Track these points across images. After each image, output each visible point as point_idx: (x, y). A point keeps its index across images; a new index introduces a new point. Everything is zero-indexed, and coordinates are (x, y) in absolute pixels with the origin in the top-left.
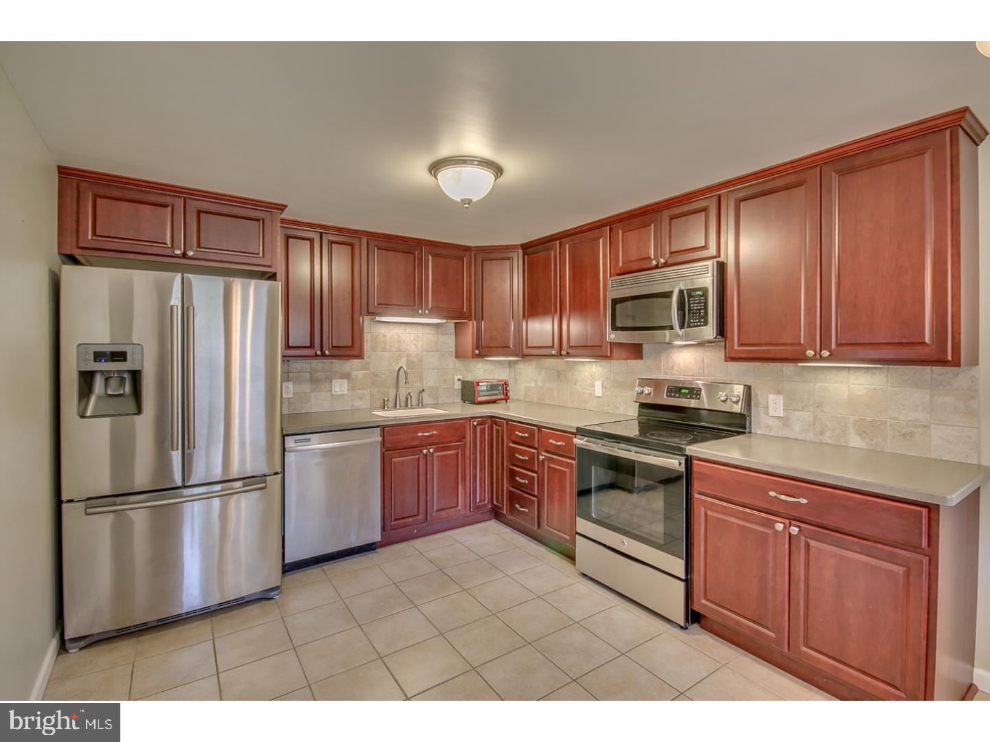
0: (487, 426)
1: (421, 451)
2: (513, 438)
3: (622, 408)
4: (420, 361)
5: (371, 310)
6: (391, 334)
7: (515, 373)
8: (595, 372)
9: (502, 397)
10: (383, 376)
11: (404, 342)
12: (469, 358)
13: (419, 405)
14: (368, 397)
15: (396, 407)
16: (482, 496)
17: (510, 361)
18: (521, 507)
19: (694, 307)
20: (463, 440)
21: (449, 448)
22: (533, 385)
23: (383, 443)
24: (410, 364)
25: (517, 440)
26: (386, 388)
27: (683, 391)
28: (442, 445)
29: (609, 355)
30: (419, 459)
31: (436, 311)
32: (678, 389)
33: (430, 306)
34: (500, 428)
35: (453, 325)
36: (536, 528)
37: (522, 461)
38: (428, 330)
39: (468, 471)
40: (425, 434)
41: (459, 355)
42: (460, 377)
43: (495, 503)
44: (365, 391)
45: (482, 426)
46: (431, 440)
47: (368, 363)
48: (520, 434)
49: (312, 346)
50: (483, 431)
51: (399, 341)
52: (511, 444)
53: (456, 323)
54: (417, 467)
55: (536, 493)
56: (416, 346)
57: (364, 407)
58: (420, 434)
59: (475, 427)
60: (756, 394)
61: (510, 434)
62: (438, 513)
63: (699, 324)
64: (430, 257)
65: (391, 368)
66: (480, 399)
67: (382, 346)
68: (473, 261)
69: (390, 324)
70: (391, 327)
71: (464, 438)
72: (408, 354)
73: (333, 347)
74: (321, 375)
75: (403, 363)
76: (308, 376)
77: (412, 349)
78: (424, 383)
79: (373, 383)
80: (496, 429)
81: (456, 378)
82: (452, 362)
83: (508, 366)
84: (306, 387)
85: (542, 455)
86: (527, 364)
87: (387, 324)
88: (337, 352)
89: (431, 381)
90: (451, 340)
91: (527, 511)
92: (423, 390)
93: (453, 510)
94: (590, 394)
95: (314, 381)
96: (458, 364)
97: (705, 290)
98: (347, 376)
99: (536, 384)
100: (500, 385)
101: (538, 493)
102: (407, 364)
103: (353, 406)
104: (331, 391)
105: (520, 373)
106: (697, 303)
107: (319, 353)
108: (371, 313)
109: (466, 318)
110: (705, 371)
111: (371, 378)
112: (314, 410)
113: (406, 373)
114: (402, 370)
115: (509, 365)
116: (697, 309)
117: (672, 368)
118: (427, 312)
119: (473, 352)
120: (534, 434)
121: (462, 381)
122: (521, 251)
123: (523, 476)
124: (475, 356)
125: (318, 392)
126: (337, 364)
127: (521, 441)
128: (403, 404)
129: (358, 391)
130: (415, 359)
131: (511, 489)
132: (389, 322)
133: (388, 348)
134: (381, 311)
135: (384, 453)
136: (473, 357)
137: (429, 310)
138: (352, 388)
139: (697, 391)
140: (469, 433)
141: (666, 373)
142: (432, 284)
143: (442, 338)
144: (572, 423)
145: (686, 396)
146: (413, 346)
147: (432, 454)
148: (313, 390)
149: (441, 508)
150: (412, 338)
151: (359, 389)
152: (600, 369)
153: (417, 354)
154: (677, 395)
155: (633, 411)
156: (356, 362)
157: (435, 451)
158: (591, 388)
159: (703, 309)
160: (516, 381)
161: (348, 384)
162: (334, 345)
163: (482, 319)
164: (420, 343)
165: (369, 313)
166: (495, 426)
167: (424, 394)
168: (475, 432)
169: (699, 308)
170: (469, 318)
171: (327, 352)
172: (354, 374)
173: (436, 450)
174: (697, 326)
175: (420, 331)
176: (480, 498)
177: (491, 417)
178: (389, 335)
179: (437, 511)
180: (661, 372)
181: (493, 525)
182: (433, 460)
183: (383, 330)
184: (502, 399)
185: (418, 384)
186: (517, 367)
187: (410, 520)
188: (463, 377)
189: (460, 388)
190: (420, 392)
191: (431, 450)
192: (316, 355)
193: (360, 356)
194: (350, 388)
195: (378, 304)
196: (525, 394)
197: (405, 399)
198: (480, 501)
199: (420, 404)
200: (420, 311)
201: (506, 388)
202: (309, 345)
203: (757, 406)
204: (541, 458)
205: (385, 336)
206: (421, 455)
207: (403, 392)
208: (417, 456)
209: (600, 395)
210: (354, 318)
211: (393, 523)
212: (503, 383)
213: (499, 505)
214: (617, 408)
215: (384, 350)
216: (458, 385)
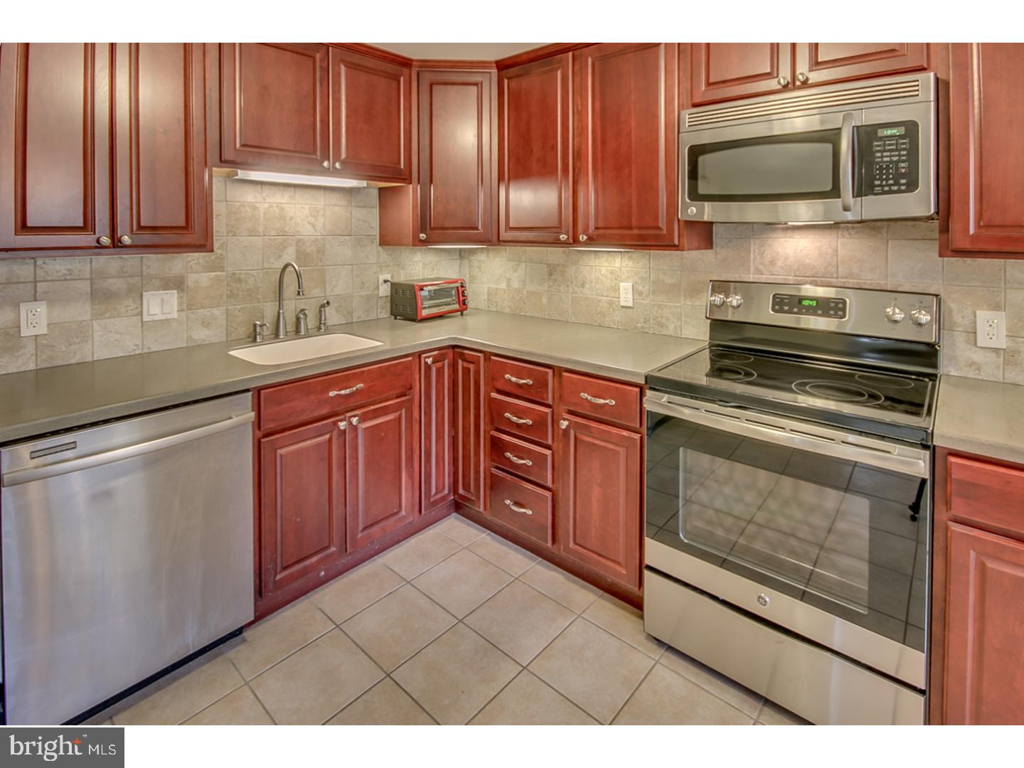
0: (446, 361)
1: (335, 423)
2: (499, 385)
3: (671, 327)
4: (321, 251)
5: (228, 155)
6: (267, 205)
7: (471, 267)
8: (620, 269)
9: (457, 307)
10: (251, 281)
11: (291, 219)
12: (408, 245)
13: (319, 328)
14: (222, 321)
15: (277, 335)
16: (439, 482)
17: (460, 250)
18: (517, 504)
19: (882, 157)
20: (408, 392)
21: (385, 411)
22: (503, 286)
23: (258, 424)
24: (302, 256)
25: (507, 389)
26: (259, 302)
27: (806, 303)
28: (372, 408)
29: (676, 242)
30: (330, 440)
31: (353, 166)
32: (797, 301)
33: (343, 155)
34: (472, 367)
35: (376, 193)
36: (549, 544)
37: (519, 426)
38: (334, 198)
39: (416, 446)
40: (343, 392)
41: (385, 241)
42: (388, 277)
43: (461, 491)
44: (215, 311)
45: (439, 364)
46: (353, 403)
47: (221, 257)
48: (514, 379)
49: (88, 225)
50: (440, 372)
51: (282, 217)
52: (494, 395)
53: (380, 189)
54: (326, 455)
55: (549, 484)
56: (314, 226)
57: (214, 340)
58: (332, 394)
59: (428, 367)
60: (951, 311)
61: (492, 379)
62: (366, 532)
63: (895, 188)
64: (343, 68)
65: (266, 265)
66: (425, 313)
67: (250, 225)
68: (414, 84)
69: (265, 188)
70: (267, 191)
71: (411, 388)
72: (299, 241)
73: (140, 228)
74: (117, 284)
75: (289, 256)
76: (85, 287)
77: (306, 230)
78: (328, 290)
79: (232, 295)
80: (463, 367)
81: (382, 278)
82: (375, 252)
83: (458, 257)
84: (80, 312)
85: (564, 419)
86: (491, 255)
87: (259, 186)
88: (147, 238)
89: (339, 284)
90: (373, 217)
91: (530, 512)
92: (328, 303)
93: (392, 520)
94: (610, 303)
95: (101, 297)
96: (384, 255)
97: (911, 129)
98: (178, 284)
99: (509, 285)
100: (452, 288)
101: (553, 483)
102: (298, 259)
103: (189, 338)
104: (141, 314)
105: (479, 267)
106: (889, 151)
107: (106, 240)
108: (227, 162)
109: (404, 180)
110: (840, 269)
111: (228, 285)
112: (101, 354)
113: (298, 276)
114: (290, 269)
115: (460, 256)
116: (891, 162)
117: (772, 262)
118: (338, 165)
119: (415, 237)
120: (546, 381)
121: (392, 284)
122: (495, 71)
123: (520, 452)
124: (418, 243)
125: (110, 318)
126: (154, 262)
127: (516, 391)
128: (291, 328)
129: (201, 311)
130: (311, 249)
131: (495, 471)
132: (262, 183)
133: (261, 229)
134: (250, 160)
135: (259, 442)
136: (414, 245)
137: (343, 163)
138: (189, 305)
139: (837, 304)
140: (417, 377)
141: (759, 272)
142: (348, 116)
143: (358, 213)
144: (633, 366)
145: (816, 312)
146: (309, 227)
147: (355, 428)
148: (97, 316)
149: (369, 523)
150: (306, 212)
151: (203, 307)
152: (630, 263)
153: (316, 240)
154: (795, 310)
155: (699, 333)
156: (195, 259)
157: (359, 422)
158: (613, 294)
159: (903, 162)
160: (473, 278)
161: (180, 298)
162: (143, 224)
163: (431, 182)
164: (321, 221)
165: (223, 161)
166: (460, 362)
167: (327, 309)
168: (428, 377)
169: (895, 159)
170: (408, 180)
171: (126, 240)
172: (191, 279)
173: (363, 418)
174: (891, 192)
175: (321, 200)
176: (437, 488)
177: (454, 347)
178: (263, 207)
179: (365, 529)
180: (749, 271)
181: (454, 525)
182: (356, 437)
183: (250, 196)
184: (457, 311)
185: (317, 292)
186: (474, 258)
187: (314, 559)
188: (392, 277)
189: (389, 294)
190: (323, 306)
191: (355, 420)
192: (99, 246)
193: (205, 245)
194: (185, 306)
195: (243, 145)
196: (489, 299)
197: (294, 319)
198: (436, 493)
199: (321, 327)
200: (326, 164)
201: (463, 292)
202: (81, 224)
203: (951, 330)
204: (564, 424)
205: (255, 208)
206: (335, 433)
207: (290, 307)
208: (327, 436)
209: (630, 304)
210: (191, 169)
211: (278, 577)
212: (459, 285)
213: (469, 496)
214: (661, 325)
215: (253, 233)
216: (385, 290)
